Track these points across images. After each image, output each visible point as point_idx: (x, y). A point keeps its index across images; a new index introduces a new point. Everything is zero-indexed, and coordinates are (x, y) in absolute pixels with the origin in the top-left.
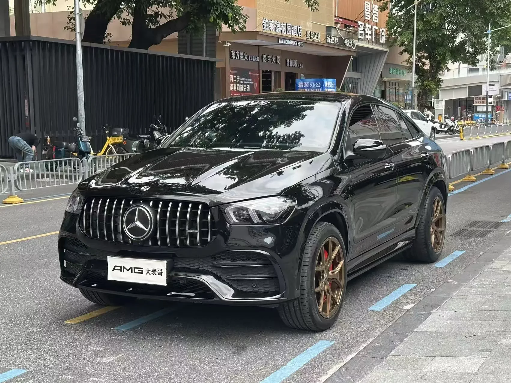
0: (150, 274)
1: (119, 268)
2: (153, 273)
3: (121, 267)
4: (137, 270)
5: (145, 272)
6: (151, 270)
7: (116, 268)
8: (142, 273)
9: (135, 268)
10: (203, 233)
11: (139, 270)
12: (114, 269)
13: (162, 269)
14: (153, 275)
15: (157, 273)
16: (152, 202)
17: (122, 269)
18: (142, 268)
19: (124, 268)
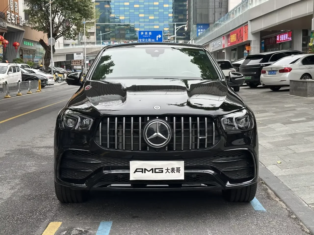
0: (169, 173)
1: (141, 170)
2: (172, 171)
3: (142, 169)
4: (157, 171)
5: (165, 171)
6: (171, 169)
7: (138, 170)
8: (162, 172)
9: (155, 169)
10: (210, 138)
11: (159, 171)
12: (136, 171)
13: (180, 168)
14: (172, 173)
15: (175, 171)
16: (166, 118)
17: (144, 171)
18: (162, 169)
19: (145, 169)
